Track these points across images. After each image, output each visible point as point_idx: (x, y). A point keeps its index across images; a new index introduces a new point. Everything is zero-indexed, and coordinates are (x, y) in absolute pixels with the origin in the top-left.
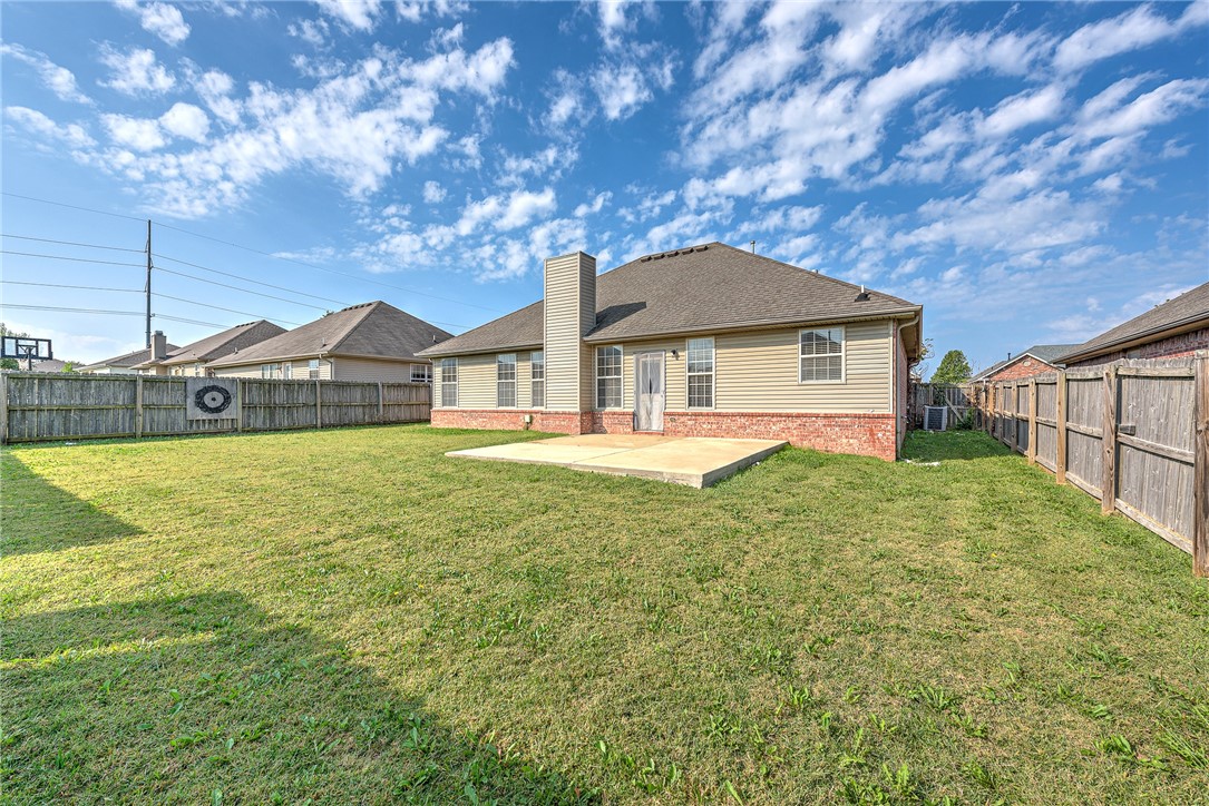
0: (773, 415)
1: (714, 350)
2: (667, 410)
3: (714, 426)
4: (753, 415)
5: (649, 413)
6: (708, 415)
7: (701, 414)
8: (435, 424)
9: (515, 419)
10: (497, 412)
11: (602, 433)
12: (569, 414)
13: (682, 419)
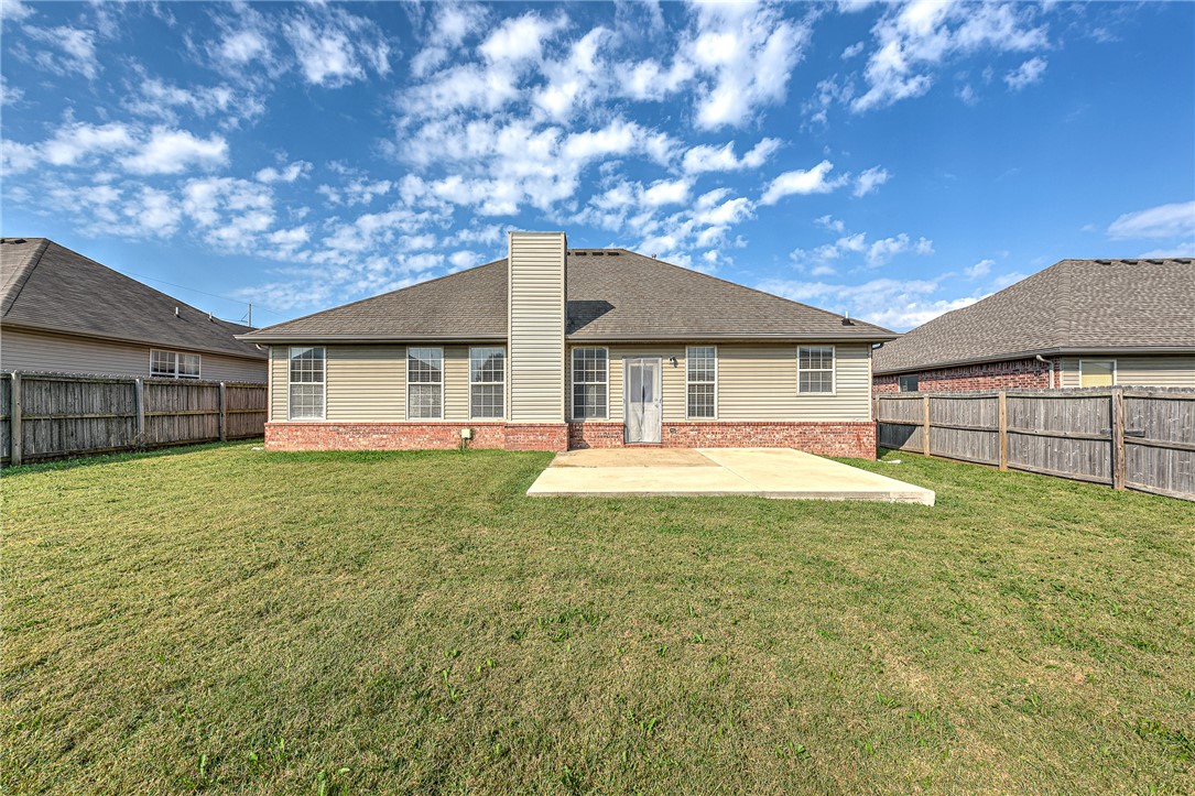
0: (777, 424)
1: (716, 360)
2: (665, 421)
3: (719, 436)
4: (758, 424)
5: (640, 423)
6: (713, 425)
7: (706, 425)
8: (272, 444)
9: (441, 435)
10: (410, 425)
11: (581, 448)
12: (551, 426)
13: (684, 429)
